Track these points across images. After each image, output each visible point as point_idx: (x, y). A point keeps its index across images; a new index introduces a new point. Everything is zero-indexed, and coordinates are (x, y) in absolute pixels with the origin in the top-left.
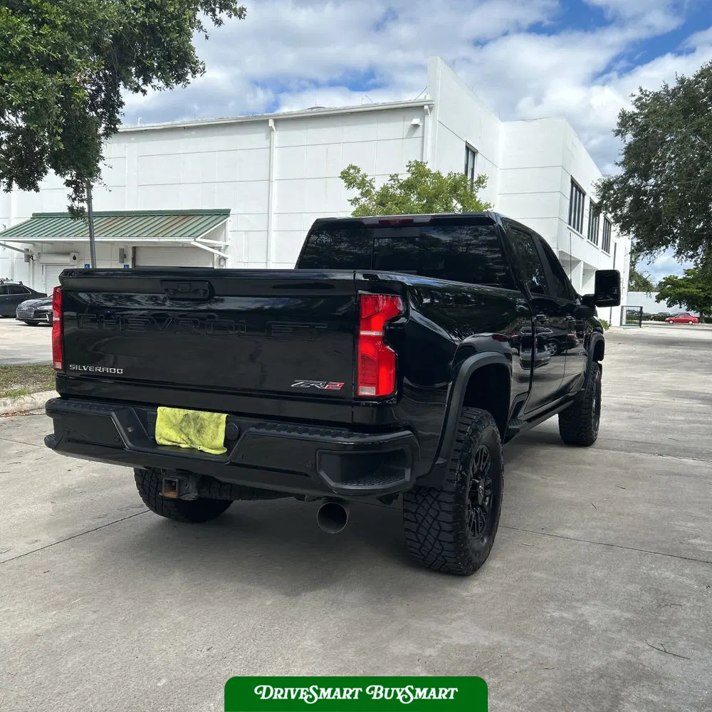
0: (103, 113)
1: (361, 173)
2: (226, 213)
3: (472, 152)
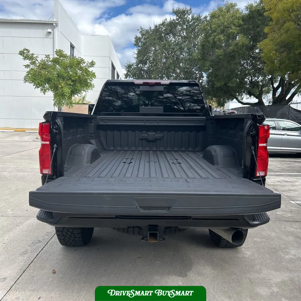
1: (30, 53)
3: (72, 47)
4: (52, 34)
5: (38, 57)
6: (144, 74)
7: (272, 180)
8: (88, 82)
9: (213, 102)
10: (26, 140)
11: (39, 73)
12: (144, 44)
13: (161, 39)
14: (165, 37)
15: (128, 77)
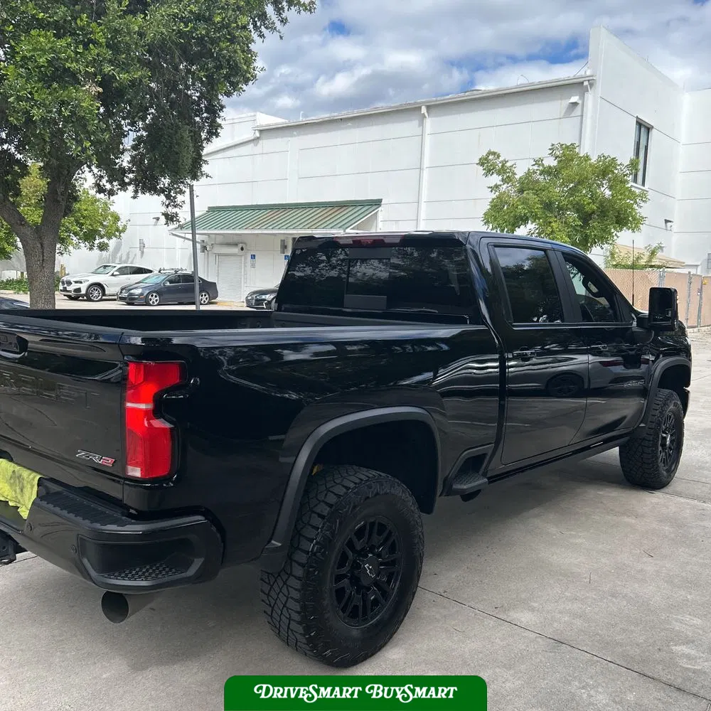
0: (207, 118)
1: (501, 159)
2: (377, 203)
3: (645, 128)
4: (579, 108)
5: (514, 166)
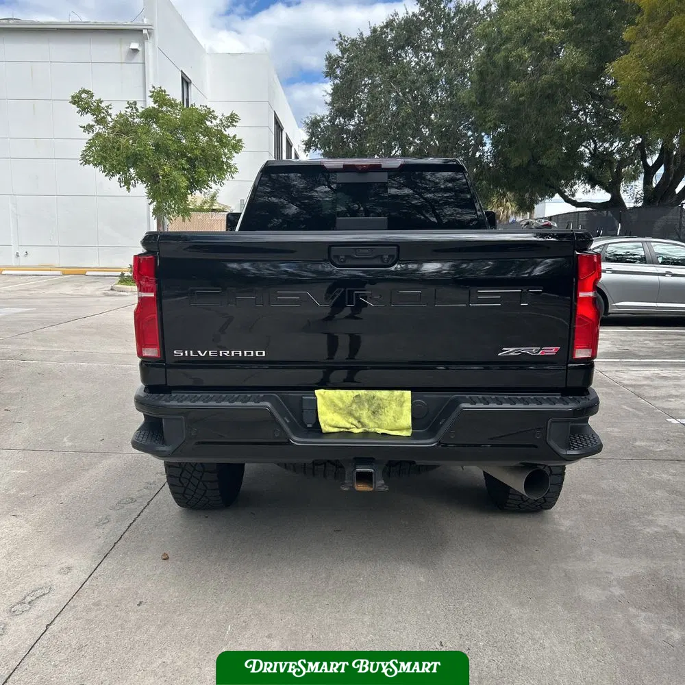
1: (95, 98)
3: (186, 82)
4: (140, 54)
5: (110, 107)
6: (348, 140)
7: (632, 376)
8: (223, 162)
9: (507, 201)
10: (89, 293)
11: (113, 142)
12: (348, 72)
13: (385, 58)
14: (394, 54)
15: (313, 148)
